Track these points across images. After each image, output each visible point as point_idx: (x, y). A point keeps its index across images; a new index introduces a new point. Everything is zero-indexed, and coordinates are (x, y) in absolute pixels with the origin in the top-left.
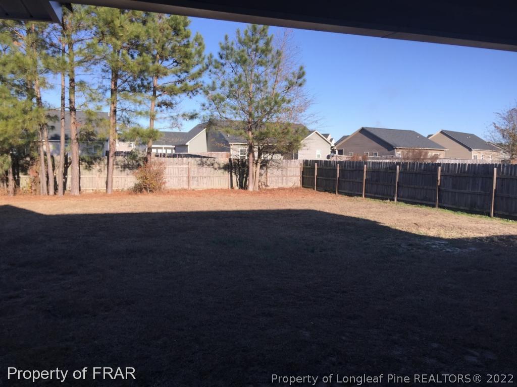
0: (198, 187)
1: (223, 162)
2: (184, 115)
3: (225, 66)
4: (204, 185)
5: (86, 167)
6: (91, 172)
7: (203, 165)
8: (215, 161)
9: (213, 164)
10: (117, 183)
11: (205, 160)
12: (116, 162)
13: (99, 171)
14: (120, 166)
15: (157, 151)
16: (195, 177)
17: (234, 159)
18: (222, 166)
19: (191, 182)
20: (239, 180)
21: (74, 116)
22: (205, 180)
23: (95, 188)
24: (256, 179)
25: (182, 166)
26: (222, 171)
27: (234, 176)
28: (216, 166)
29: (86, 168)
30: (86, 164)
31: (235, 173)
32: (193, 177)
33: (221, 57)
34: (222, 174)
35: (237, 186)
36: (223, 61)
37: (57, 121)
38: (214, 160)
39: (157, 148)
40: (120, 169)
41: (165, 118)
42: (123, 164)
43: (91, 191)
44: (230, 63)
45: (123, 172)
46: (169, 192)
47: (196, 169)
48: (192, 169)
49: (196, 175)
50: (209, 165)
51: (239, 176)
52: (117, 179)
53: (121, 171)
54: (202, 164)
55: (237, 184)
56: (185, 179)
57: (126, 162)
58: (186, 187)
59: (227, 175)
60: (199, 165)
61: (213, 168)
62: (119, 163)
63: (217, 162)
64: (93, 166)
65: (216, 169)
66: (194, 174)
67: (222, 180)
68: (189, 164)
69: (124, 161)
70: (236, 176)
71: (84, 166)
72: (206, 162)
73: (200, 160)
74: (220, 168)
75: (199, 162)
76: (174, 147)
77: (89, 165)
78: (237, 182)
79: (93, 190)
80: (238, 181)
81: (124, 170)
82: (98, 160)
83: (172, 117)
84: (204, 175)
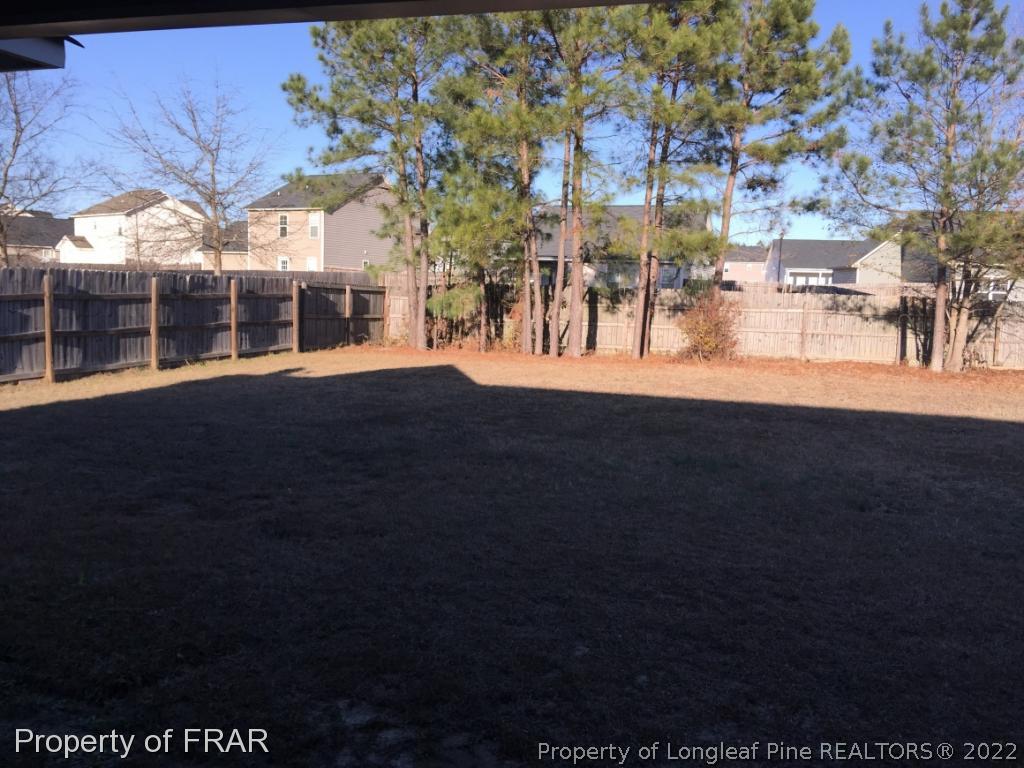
0: (824, 356)
1: (885, 304)
2: (793, 204)
3: (888, 91)
4: (839, 352)
5: (608, 307)
6: (615, 317)
7: (837, 310)
8: (867, 302)
9: (860, 309)
10: (661, 339)
11: (842, 298)
12: (660, 299)
13: (629, 316)
14: (666, 308)
15: (807, 281)
16: (818, 335)
17: (913, 298)
18: (882, 312)
19: (808, 345)
20: (924, 345)
21: (579, 216)
22: (839, 343)
23: (621, 347)
24: (957, 344)
25: (789, 310)
26: (882, 323)
27: (910, 335)
28: (868, 312)
29: (608, 309)
30: (608, 301)
31: (914, 329)
32: (813, 335)
33: (877, 72)
34: (881, 330)
35: (918, 358)
36: (881, 81)
37: (556, 225)
38: (864, 300)
39: (807, 275)
40: (667, 313)
41: (754, 211)
42: (672, 304)
43: (614, 352)
44: (897, 84)
45: (672, 320)
46: (741, 362)
47: (821, 318)
48: (812, 317)
49: (819, 331)
50: (851, 310)
51: (922, 337)
52: (661, 333)
53: (669, 317)
54: (835, 308)
55: (918, 355)
56: (796, 338)
57: (679, 301)
58: (795, 354)
59: (893, 332)
60: (828, 309)
61: (861, 316)
62: (666, 302)
63: (870, 305)
64: (620, 306)
65: (867, 319)
66: (815, 328)
67: (880, 344)
68: (806, 307)
69: (675, 298)
70: (917, 335)
71: (604, 305)
72: (844, 303)
73: (831, 299)
74: (876, 317)
75: (830, 303)
76: (831, 271)
77: (613, 304)
78: (918, 351)
79: (616, 350)
80: (920, 348)
81: (674, 316)
82: (628, 295)
83: (768, 209)
84: (840, 331)
